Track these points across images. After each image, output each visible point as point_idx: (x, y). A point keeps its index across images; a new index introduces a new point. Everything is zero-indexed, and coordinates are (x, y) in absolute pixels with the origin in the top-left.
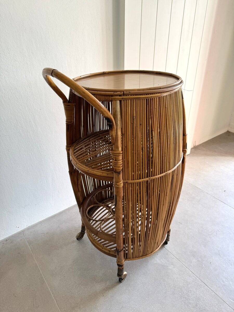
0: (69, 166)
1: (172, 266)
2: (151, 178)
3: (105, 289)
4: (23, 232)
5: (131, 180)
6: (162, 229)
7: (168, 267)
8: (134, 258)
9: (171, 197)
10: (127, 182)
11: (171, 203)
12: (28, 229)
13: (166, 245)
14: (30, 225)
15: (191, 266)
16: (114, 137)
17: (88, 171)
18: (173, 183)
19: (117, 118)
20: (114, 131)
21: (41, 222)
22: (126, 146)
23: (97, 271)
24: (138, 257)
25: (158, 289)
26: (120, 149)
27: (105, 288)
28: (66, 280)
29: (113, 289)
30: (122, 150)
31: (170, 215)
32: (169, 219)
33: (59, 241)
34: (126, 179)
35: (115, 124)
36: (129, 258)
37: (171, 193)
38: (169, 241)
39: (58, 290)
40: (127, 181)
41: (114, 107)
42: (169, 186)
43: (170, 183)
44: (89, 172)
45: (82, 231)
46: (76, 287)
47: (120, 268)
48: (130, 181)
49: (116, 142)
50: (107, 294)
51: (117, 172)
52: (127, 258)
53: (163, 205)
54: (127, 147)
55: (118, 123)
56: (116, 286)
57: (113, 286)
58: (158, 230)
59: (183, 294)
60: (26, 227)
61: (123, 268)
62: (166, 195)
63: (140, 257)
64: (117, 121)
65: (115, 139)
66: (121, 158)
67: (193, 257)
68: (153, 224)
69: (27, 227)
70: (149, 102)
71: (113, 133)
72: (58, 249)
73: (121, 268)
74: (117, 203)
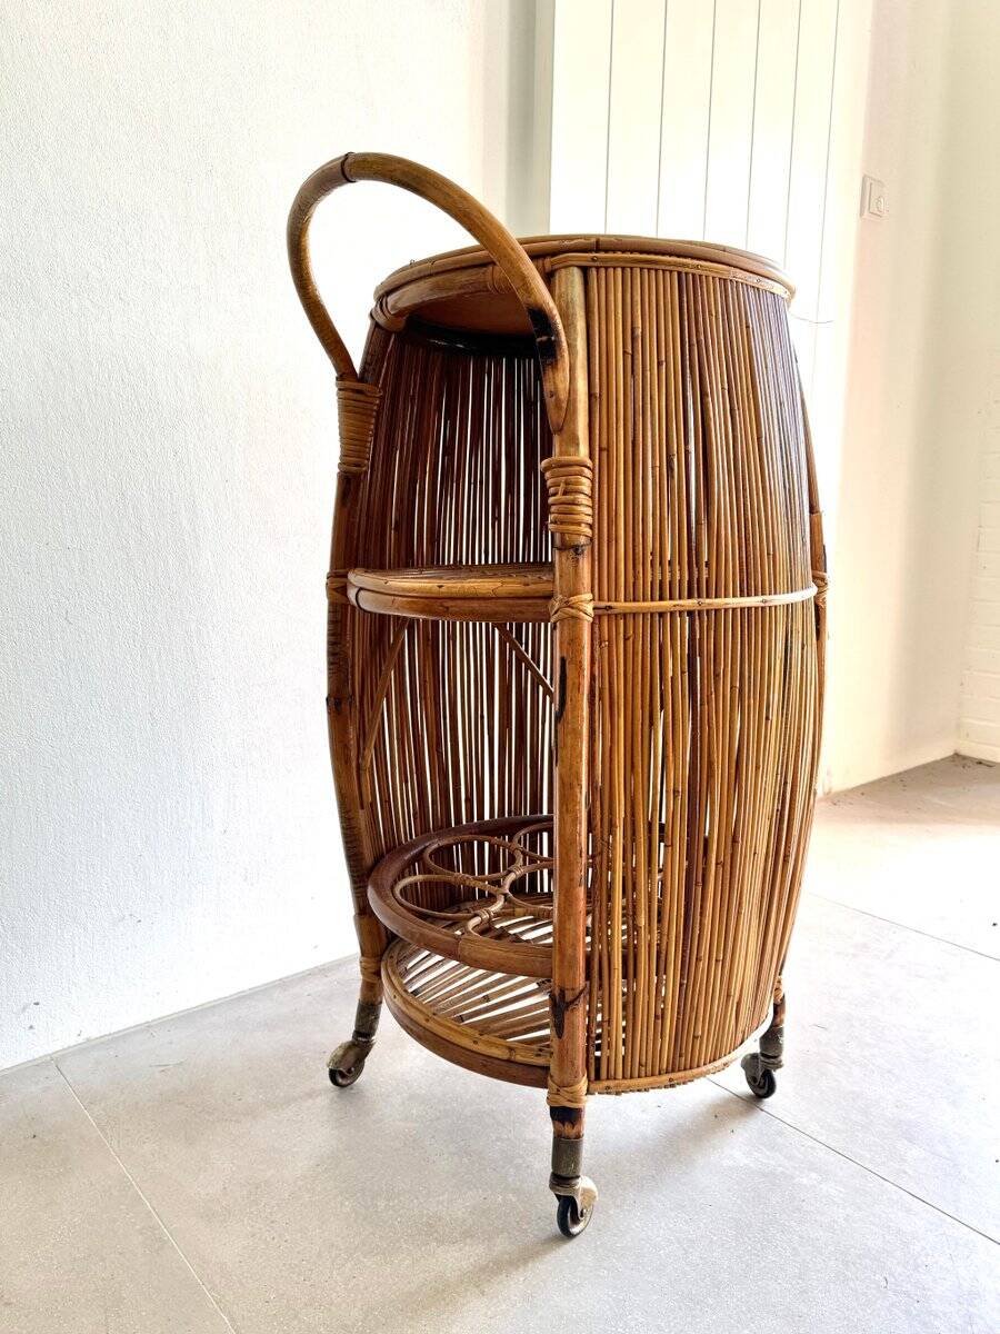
0: (329, 669)
1: (814, 1175)
2: (708, 601)
3: (487, 1266)
4: (55, 1062)
5: (625, 601)
6: (755, 922)
7: (792, 1178)
8: (631, 1077)
9: (786, 750)
10: (610, 608)
11: (786, 783)
12: (87, 1047)
13: (768, 1101)
14: (95, 1034)
15: (905, 1173)
16: (563, 395)
17: (440, 587)
18: (790, 673)
19: (575, 327)
20: (564, 370)
21: (147, 1028)
22: (604, 445)
23: (441, 1198)
24: (652, 1075)
25: (759, 1262)
26: (584, 450)
27: (491, 1264)
28: (280, 1236)
29: (530, 1265)
30: (591, 456)
31: (786, 861)
32: (780, 899)
33: (238, 1093)
34: (606, 597)
35: (565, 344)
36: (608, 1079)
37: (787, 719)
38: (778, 1065)
39: (242, 1274)
40: (609, 604)
41: (563, 290)
42: (777, 675)
43: (778, 662)
44: (442, 590)
45: (358, 1033)
46: (333, 1261)
47: (568, 1130)
48: (621, 605)
49: (568, 417)
50: (501, 1286)
51: (572, 547)
52: (598, 1077)
53: (757, 768)
54: (608, 451)
55: (576, 346)
56: (546, 1254)
57: (527, 1255)
58: (739, 913)
59: (891, 1279)
60: (73, 1041)
61: (579, 1136)
62: (767, 718)
63: (660, 1074)
64: (575, 340)
65: (564, 405)
66: (586, 486)
67: (906, 1142)
68: (717, 864)
69: (80, 1040)
70: (688, 285)
71: (558, 382)
72: (237, 1121)
73: (573, 1132)
74: (568, 699)
